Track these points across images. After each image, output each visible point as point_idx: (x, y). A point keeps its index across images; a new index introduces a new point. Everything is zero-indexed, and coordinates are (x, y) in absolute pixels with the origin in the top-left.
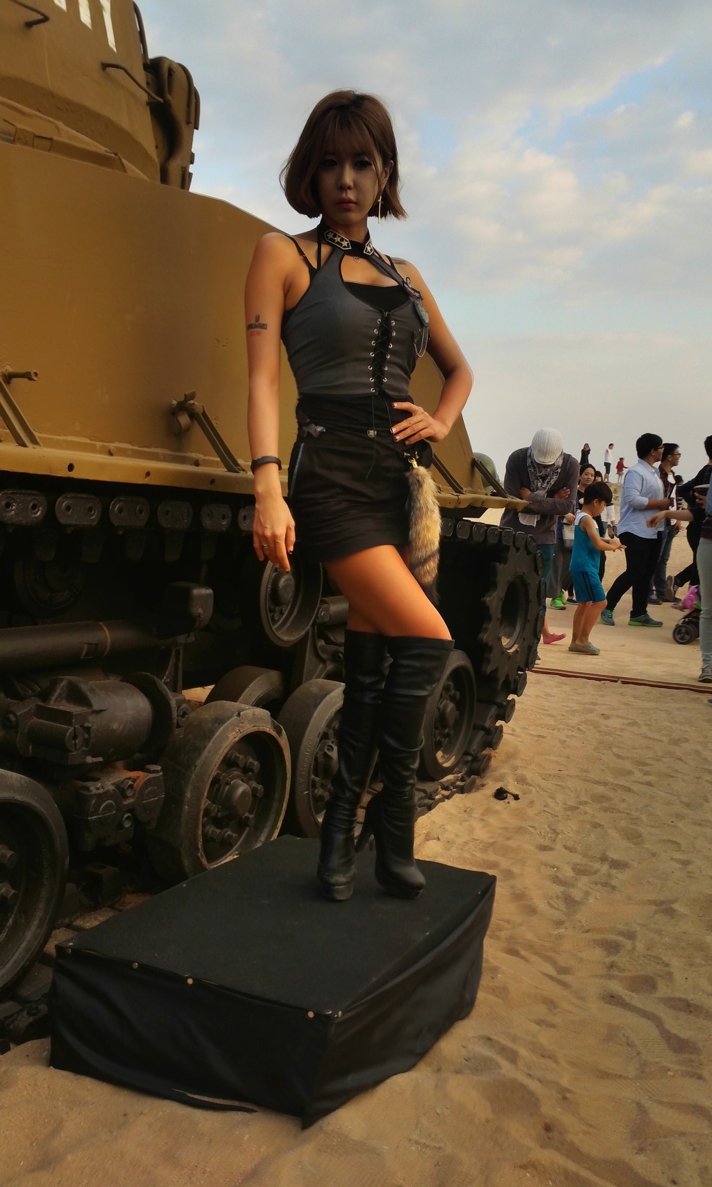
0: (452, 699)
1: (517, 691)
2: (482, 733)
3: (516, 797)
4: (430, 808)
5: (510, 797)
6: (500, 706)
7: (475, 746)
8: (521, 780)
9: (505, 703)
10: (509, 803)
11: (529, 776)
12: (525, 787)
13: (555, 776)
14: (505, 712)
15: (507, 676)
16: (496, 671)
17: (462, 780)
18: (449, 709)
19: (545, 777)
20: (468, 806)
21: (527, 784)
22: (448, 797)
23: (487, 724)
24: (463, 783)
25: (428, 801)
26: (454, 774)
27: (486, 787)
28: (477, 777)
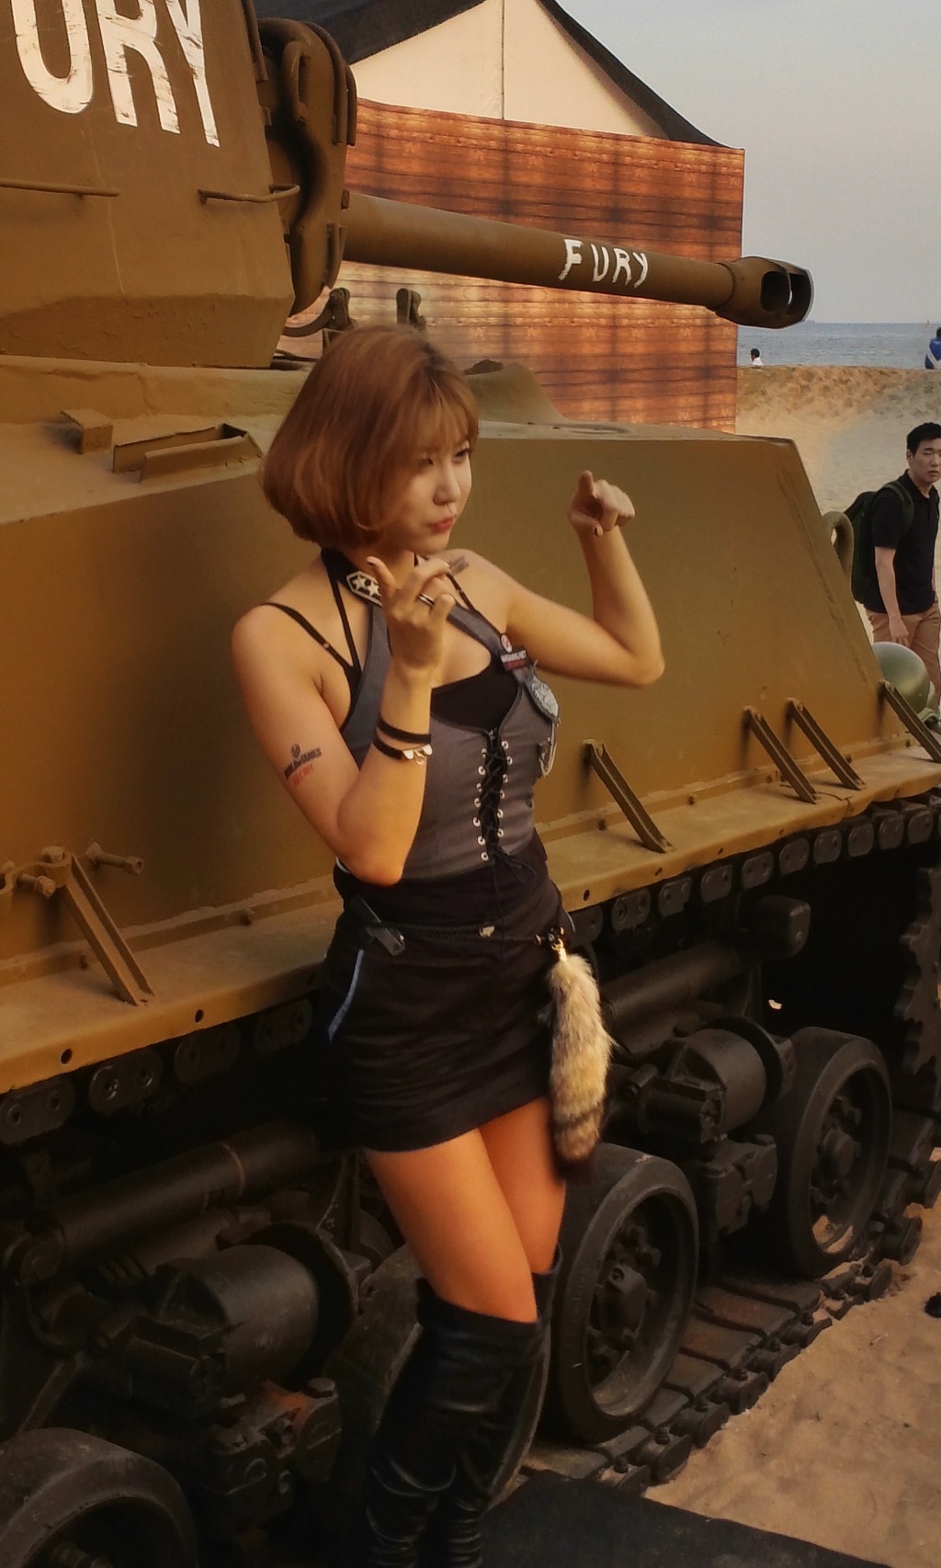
0: (847, 1123)
4: (804, 1342)
7: (890, 1203)
18: (839, 1146)
20: (876, 1331)
22: (839, 1315)
23: (913, 1158)
25: (801, 1328)
26: (849, 1261)
27: (912, 1282)
28: (895, 1263)
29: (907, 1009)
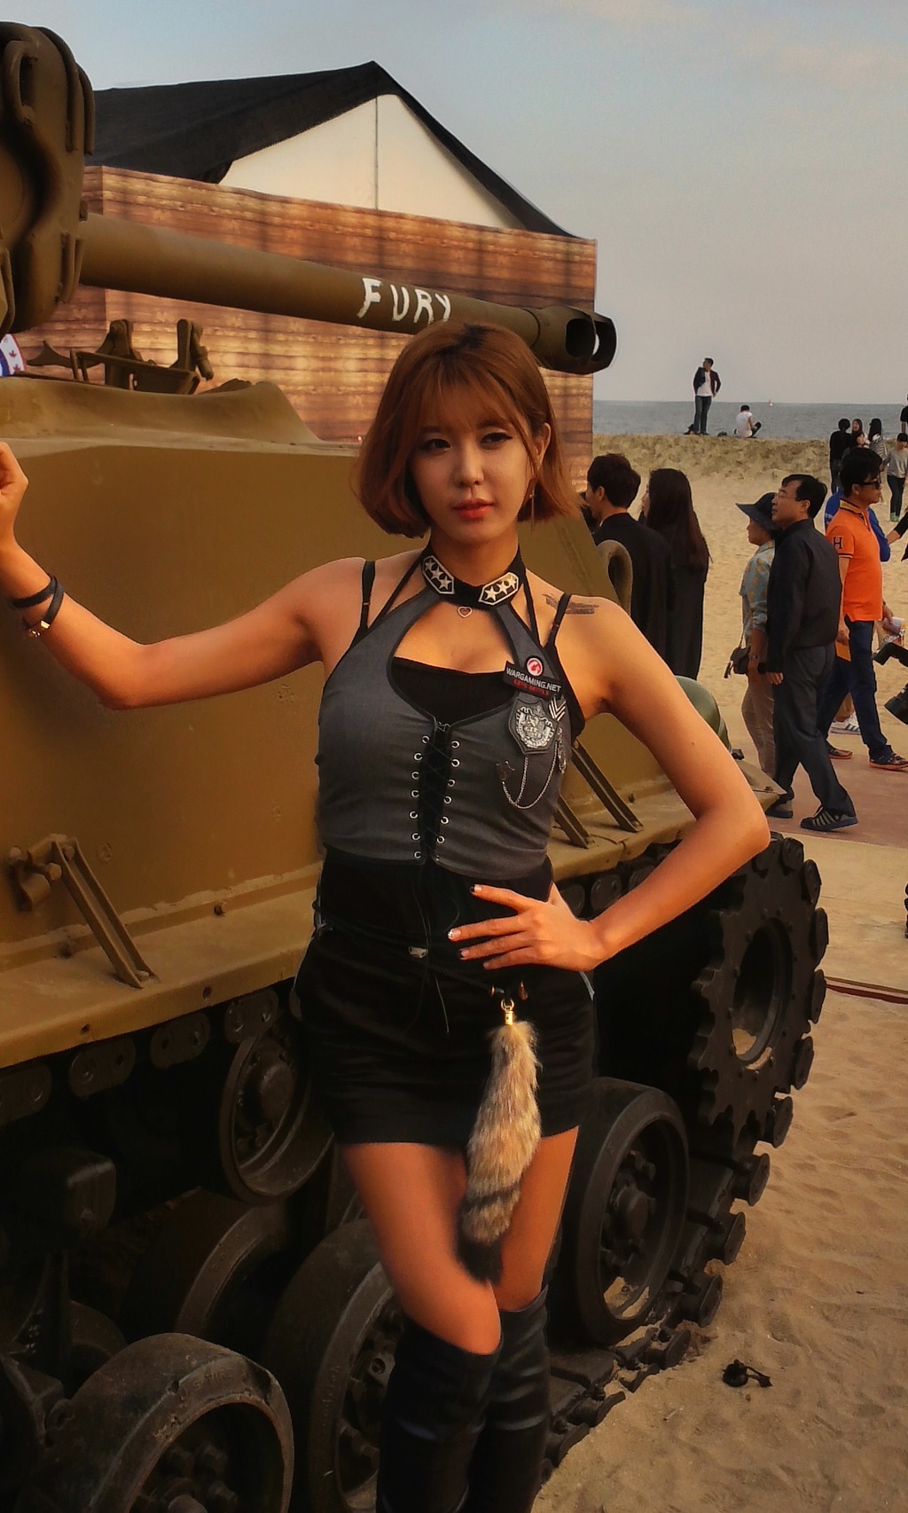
0: (640, 1178)
1: (775, 1137)
2: (703, 1230)
3: (765, 1382)
4: (592, 1420)
5: (753, 1382)
6: (738, 1169)
7: (690, 1260)
8: (780, 1329)
9: (748, 1166)
10: (748, 1399)
11: (796, 1313)
12: (785, 1345)
13: (848, 1309)
14: (750, 1180)
15: (752, 1114)
16: (730, 1109)
17: (663, 1337)
18: (633, 1204)
19: (829, 1314)
20: (671, 1405)
21: (792, 1339)
22: (632, 1386)
23: (714, 1211)
24: (665, 1345)
25: (590, 1404)
26: (646, 1325)
27: (712, 1347)
28: (693, 1327)
29: (701, 1059)
